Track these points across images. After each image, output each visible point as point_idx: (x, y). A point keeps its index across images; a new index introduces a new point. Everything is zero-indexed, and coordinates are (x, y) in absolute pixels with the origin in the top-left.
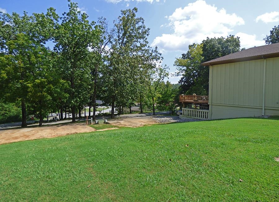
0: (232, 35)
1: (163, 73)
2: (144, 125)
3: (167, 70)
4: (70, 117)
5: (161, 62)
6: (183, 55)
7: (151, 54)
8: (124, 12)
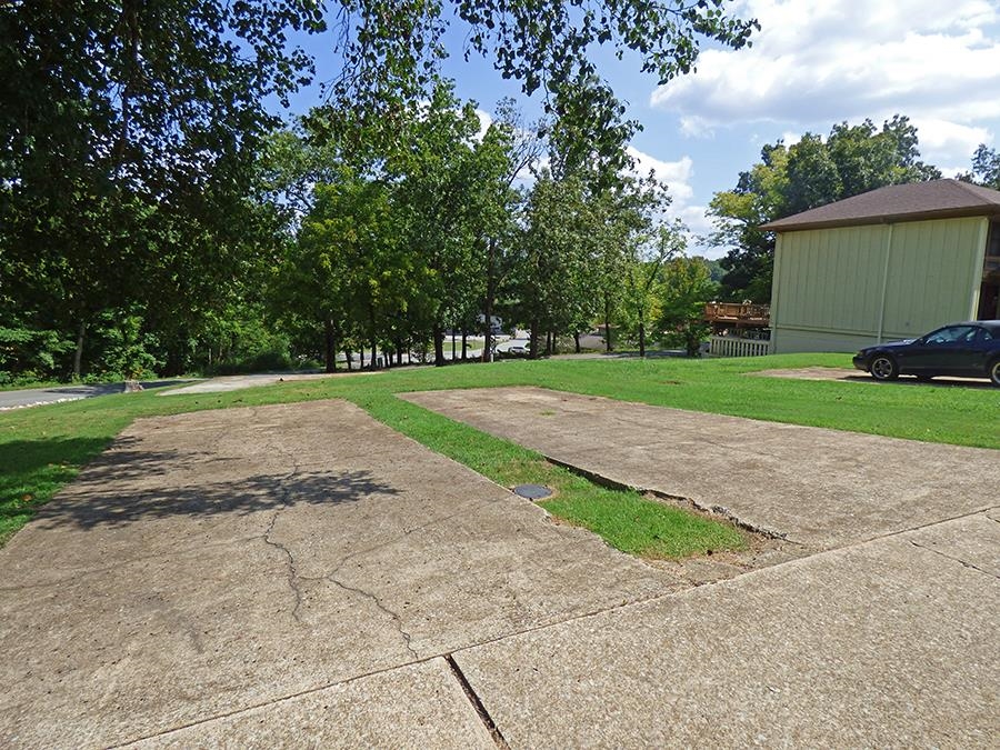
0: (901, 116)
1: (669, 243)
5: (664, 211)
6: (744, 176)
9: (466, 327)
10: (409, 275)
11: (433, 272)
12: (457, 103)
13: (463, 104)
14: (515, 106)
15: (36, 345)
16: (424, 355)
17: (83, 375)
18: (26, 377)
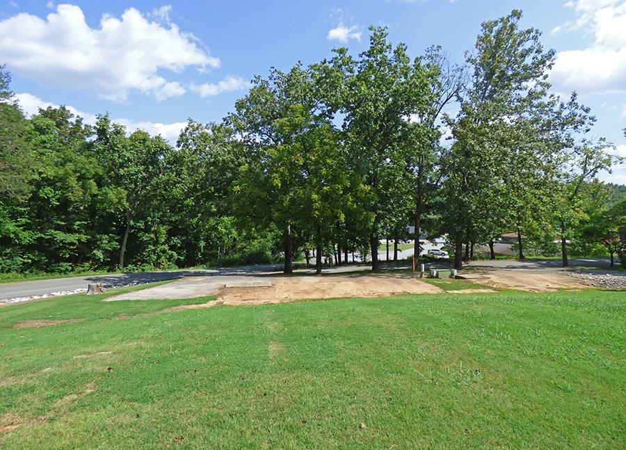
1: (592, 161)
2: (558, 289)
3: (606, 150)
4: (356, 259)
5: (588, 130)
7: (559, 113)
8: (487, 27)
9: (398, 235)
10: (346, 190)
11: (368, 188)
12: (389, 47)
13: (394, 48)
14: (440, 52)
15: (91, 244)
16: (365, 256)
17: (125, 266)
18: (83, 267)
